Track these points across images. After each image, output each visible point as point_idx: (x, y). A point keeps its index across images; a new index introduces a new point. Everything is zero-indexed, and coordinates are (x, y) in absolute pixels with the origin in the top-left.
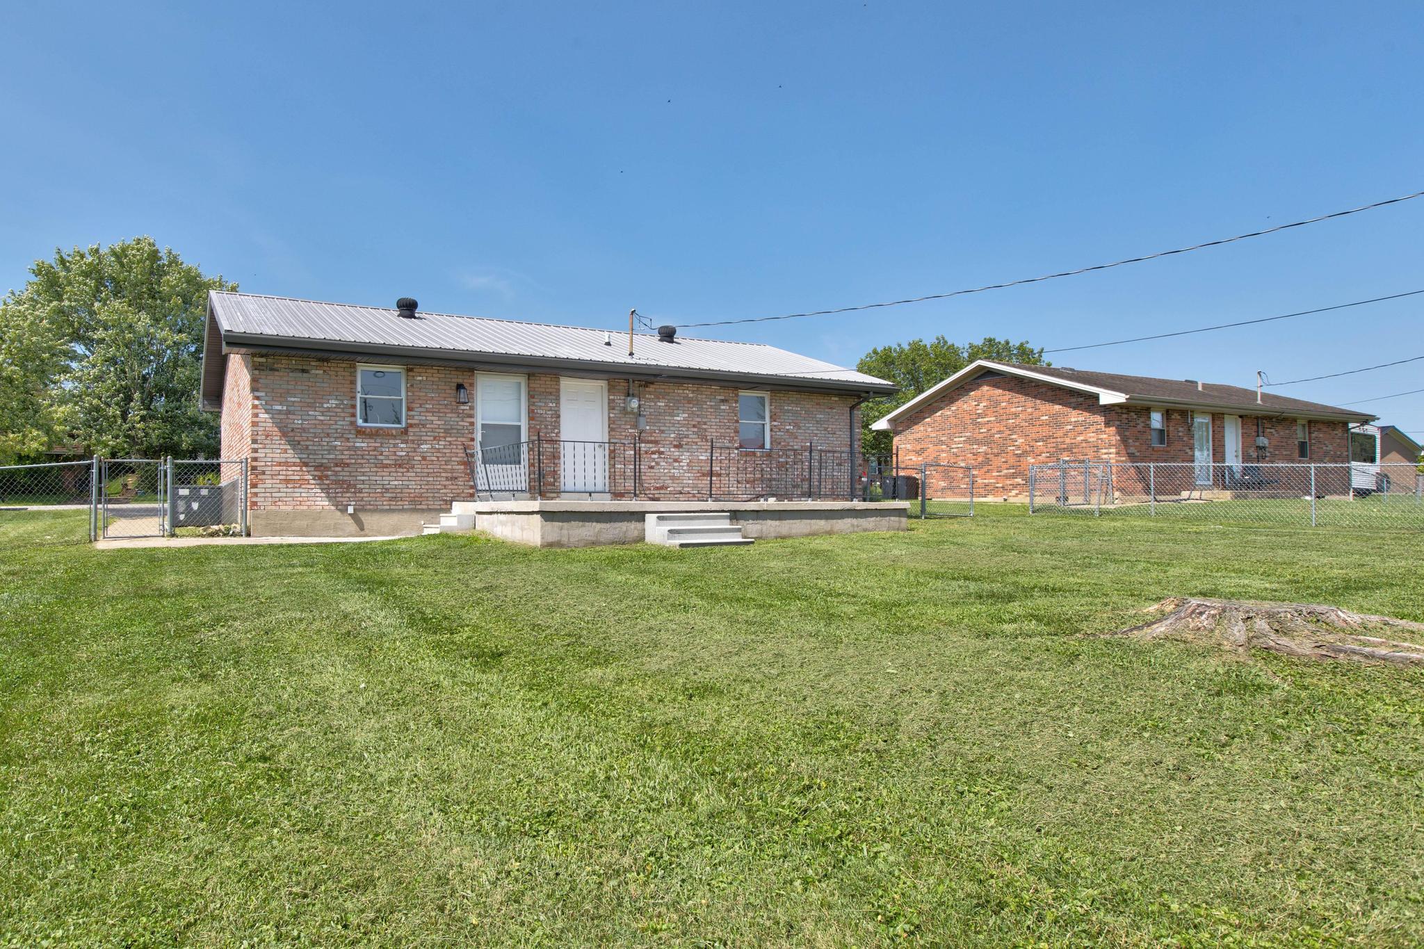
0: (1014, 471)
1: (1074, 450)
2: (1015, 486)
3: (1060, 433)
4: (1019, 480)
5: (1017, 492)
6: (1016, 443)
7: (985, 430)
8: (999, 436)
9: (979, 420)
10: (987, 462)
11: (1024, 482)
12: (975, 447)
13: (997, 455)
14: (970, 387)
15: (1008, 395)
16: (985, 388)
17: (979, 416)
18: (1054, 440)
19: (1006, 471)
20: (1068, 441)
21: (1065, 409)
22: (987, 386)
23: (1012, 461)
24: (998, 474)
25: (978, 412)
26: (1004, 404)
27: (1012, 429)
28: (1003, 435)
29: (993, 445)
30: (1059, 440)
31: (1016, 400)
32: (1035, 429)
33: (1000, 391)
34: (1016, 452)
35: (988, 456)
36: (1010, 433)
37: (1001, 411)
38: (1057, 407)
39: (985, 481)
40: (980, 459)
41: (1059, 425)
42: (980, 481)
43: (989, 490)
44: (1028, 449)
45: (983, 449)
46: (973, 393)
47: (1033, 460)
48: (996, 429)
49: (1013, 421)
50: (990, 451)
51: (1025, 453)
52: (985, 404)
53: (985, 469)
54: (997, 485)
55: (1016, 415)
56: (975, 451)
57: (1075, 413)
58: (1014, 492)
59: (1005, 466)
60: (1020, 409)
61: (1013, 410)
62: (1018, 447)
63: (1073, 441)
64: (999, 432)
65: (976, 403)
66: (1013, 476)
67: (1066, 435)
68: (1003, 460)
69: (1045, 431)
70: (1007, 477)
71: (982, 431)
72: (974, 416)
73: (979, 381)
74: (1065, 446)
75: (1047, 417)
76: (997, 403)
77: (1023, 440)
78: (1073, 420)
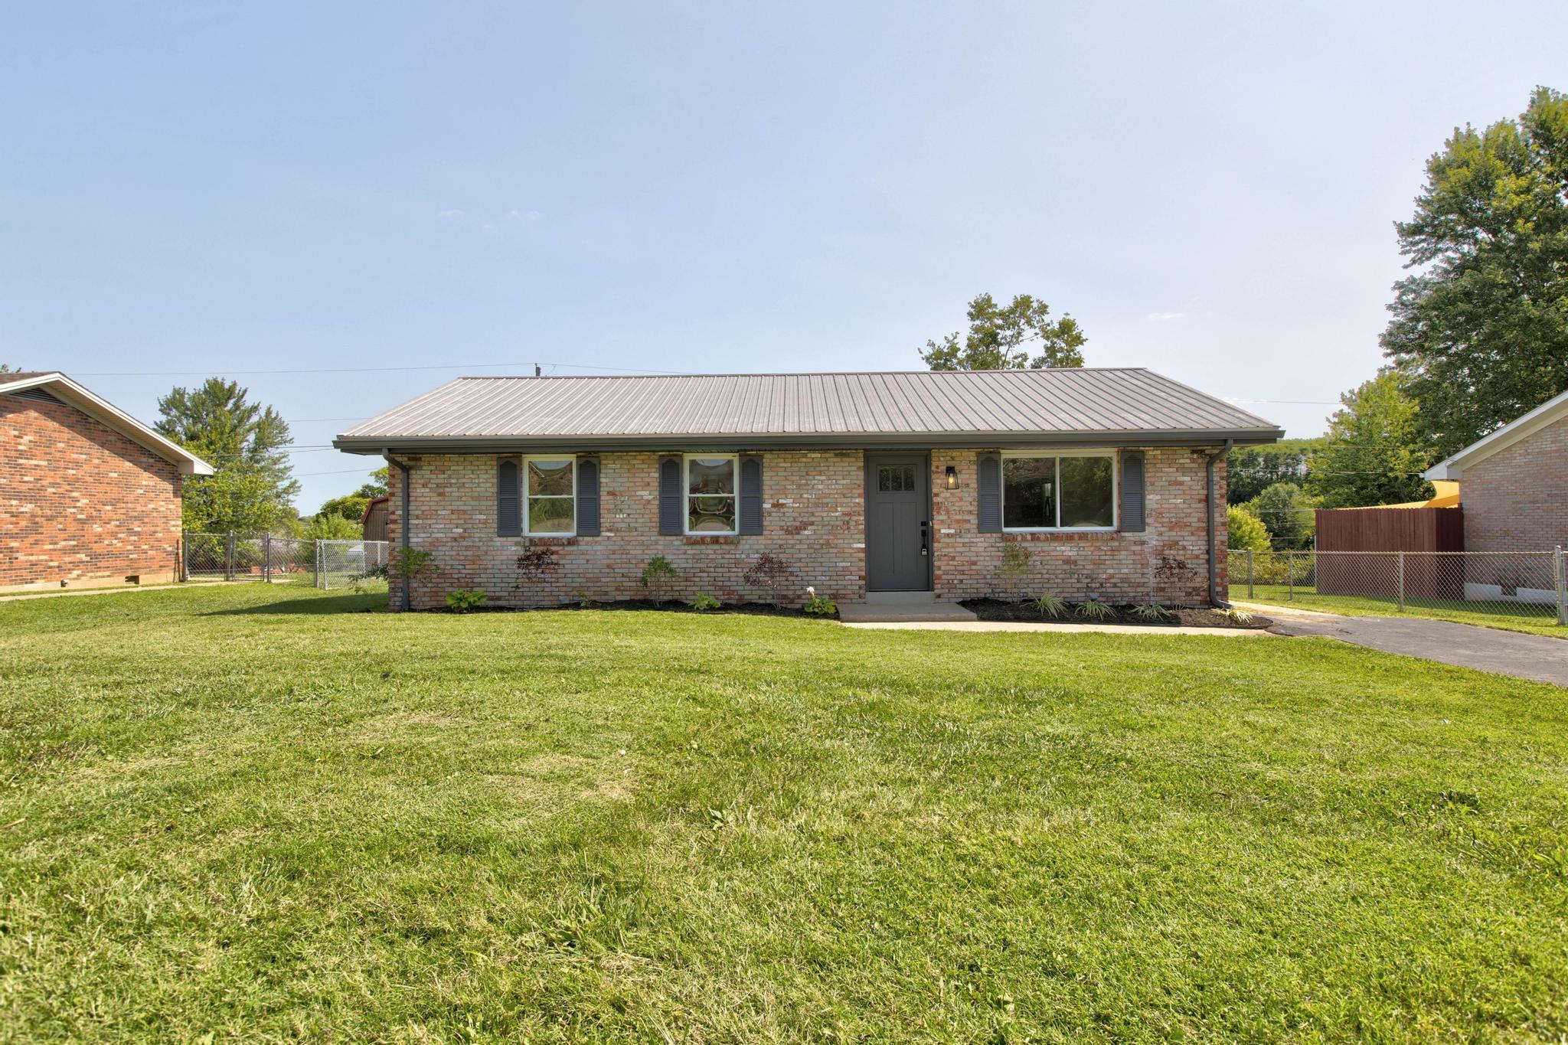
0: (74, 543)
1: (146, 520)
2: (77, 564)
3: (131, 497)
4: (82, 556)
5: (79, 572)
6: (79, 504)
7: (32, 479)
8: (53, 490)
9: (21, 461)
10: (34, 528)
11: (88, 559)
12: (14, 502)
13: (50, 519)
14: (7, 404)
15: (67, 434)
16: (33, 414)
17: (22, 454)
18: (124, 505)
19: (63, 543)
20: (139, 508)
21: (137, 469)
22: (36, 410)
23: (73, 528)
24: (51, 547)
25: (21, 447)
26: (61, 445)
27: (73, 482)
28: (61, 490)
29: (44, 503)
30: (130, 505)
31: (78, 443)
32: (103, 488)
33: (56, 425)
34: (79, 517)
35: (37, 519)
36: (68, 488)
37: (58, 455)
38: (128, 464)
39: (31, 558)
40: (23, 523)
41: (129, 487)
42: (21, 557)
43: (36, 571)
44: (94, 514)
45: (28, 507)
46: (11, 415)
47: (100, 529)
48: (50, 480)
49: (74, 472)
50: (40, 512)
51: (90, 519)
52: (32, 438)
53: (31, 540)
54: (51, 564)
55: (78, 465)
56: (14, 509)
57: (146, 474)
58: (76, 573)
59: (63, 535)
60: (84, 457)
61: (75, 456)
62: (82, 510)
63: (144, 509)
64: (53, 485)
65: (16, 433)
66: (74, 550)
67: (136, 500)
68: (61, 526)
69: (114, 492)
70: (65, 551)
71: (26, 479)
72: (13, 454)
73: (22, 399)
74: (136, 514)
75: (116, 475)
76: (51, 442)
77: (87, 501)
78: (144, 483)
